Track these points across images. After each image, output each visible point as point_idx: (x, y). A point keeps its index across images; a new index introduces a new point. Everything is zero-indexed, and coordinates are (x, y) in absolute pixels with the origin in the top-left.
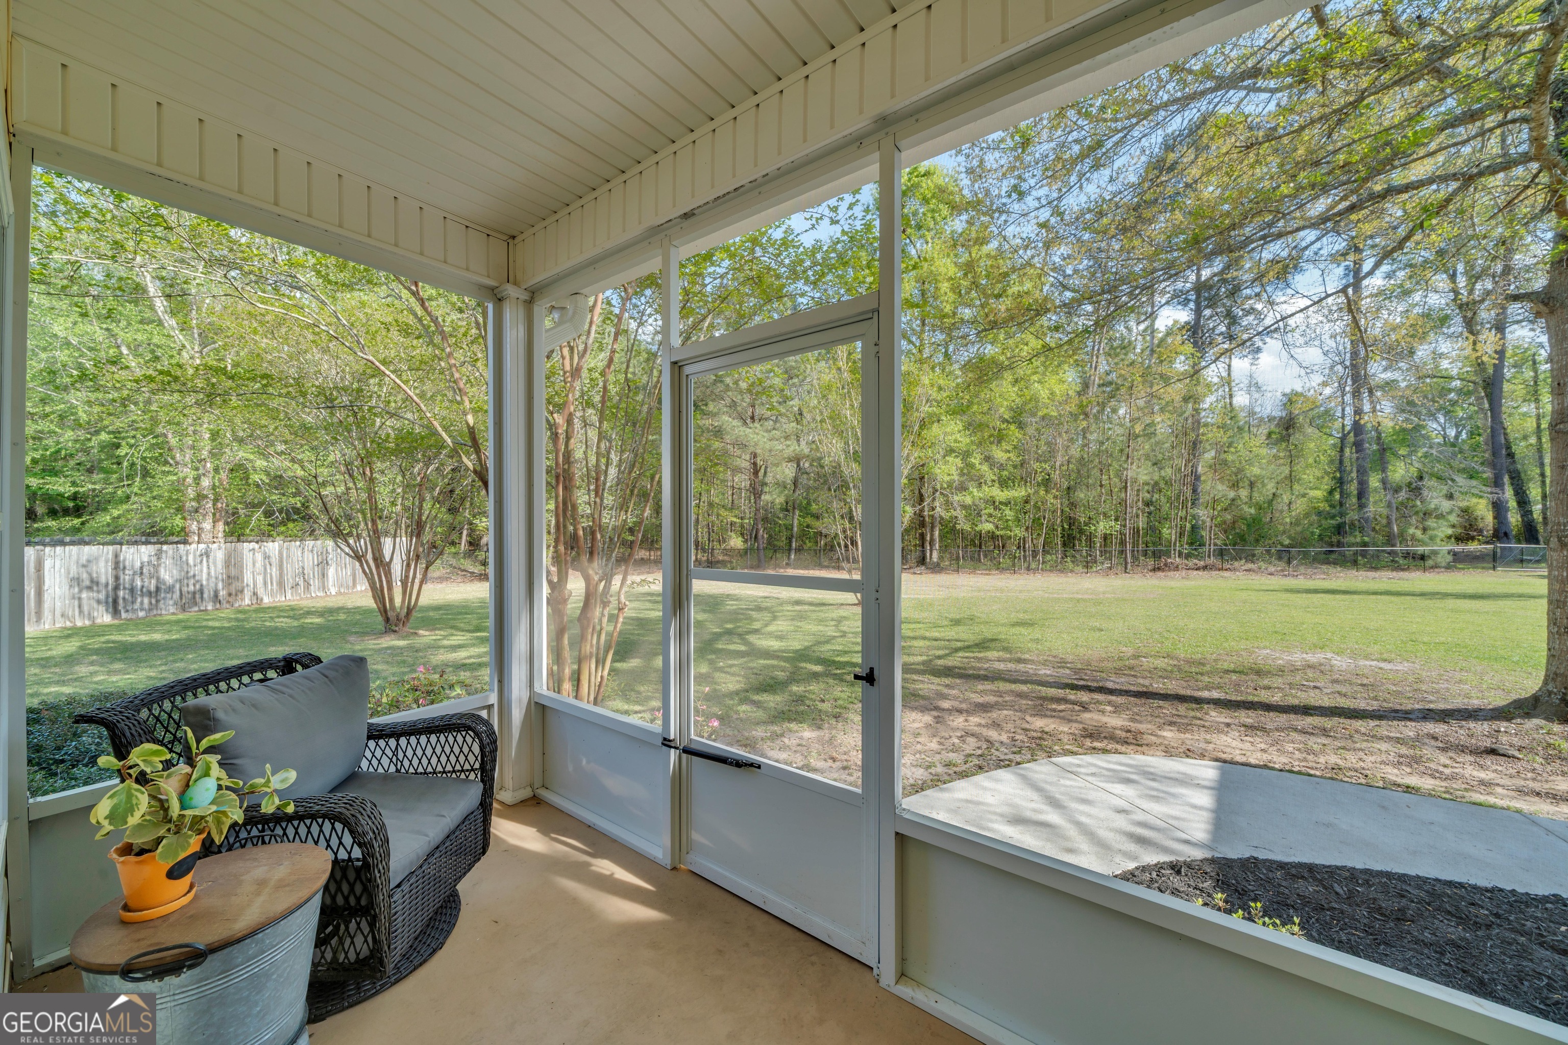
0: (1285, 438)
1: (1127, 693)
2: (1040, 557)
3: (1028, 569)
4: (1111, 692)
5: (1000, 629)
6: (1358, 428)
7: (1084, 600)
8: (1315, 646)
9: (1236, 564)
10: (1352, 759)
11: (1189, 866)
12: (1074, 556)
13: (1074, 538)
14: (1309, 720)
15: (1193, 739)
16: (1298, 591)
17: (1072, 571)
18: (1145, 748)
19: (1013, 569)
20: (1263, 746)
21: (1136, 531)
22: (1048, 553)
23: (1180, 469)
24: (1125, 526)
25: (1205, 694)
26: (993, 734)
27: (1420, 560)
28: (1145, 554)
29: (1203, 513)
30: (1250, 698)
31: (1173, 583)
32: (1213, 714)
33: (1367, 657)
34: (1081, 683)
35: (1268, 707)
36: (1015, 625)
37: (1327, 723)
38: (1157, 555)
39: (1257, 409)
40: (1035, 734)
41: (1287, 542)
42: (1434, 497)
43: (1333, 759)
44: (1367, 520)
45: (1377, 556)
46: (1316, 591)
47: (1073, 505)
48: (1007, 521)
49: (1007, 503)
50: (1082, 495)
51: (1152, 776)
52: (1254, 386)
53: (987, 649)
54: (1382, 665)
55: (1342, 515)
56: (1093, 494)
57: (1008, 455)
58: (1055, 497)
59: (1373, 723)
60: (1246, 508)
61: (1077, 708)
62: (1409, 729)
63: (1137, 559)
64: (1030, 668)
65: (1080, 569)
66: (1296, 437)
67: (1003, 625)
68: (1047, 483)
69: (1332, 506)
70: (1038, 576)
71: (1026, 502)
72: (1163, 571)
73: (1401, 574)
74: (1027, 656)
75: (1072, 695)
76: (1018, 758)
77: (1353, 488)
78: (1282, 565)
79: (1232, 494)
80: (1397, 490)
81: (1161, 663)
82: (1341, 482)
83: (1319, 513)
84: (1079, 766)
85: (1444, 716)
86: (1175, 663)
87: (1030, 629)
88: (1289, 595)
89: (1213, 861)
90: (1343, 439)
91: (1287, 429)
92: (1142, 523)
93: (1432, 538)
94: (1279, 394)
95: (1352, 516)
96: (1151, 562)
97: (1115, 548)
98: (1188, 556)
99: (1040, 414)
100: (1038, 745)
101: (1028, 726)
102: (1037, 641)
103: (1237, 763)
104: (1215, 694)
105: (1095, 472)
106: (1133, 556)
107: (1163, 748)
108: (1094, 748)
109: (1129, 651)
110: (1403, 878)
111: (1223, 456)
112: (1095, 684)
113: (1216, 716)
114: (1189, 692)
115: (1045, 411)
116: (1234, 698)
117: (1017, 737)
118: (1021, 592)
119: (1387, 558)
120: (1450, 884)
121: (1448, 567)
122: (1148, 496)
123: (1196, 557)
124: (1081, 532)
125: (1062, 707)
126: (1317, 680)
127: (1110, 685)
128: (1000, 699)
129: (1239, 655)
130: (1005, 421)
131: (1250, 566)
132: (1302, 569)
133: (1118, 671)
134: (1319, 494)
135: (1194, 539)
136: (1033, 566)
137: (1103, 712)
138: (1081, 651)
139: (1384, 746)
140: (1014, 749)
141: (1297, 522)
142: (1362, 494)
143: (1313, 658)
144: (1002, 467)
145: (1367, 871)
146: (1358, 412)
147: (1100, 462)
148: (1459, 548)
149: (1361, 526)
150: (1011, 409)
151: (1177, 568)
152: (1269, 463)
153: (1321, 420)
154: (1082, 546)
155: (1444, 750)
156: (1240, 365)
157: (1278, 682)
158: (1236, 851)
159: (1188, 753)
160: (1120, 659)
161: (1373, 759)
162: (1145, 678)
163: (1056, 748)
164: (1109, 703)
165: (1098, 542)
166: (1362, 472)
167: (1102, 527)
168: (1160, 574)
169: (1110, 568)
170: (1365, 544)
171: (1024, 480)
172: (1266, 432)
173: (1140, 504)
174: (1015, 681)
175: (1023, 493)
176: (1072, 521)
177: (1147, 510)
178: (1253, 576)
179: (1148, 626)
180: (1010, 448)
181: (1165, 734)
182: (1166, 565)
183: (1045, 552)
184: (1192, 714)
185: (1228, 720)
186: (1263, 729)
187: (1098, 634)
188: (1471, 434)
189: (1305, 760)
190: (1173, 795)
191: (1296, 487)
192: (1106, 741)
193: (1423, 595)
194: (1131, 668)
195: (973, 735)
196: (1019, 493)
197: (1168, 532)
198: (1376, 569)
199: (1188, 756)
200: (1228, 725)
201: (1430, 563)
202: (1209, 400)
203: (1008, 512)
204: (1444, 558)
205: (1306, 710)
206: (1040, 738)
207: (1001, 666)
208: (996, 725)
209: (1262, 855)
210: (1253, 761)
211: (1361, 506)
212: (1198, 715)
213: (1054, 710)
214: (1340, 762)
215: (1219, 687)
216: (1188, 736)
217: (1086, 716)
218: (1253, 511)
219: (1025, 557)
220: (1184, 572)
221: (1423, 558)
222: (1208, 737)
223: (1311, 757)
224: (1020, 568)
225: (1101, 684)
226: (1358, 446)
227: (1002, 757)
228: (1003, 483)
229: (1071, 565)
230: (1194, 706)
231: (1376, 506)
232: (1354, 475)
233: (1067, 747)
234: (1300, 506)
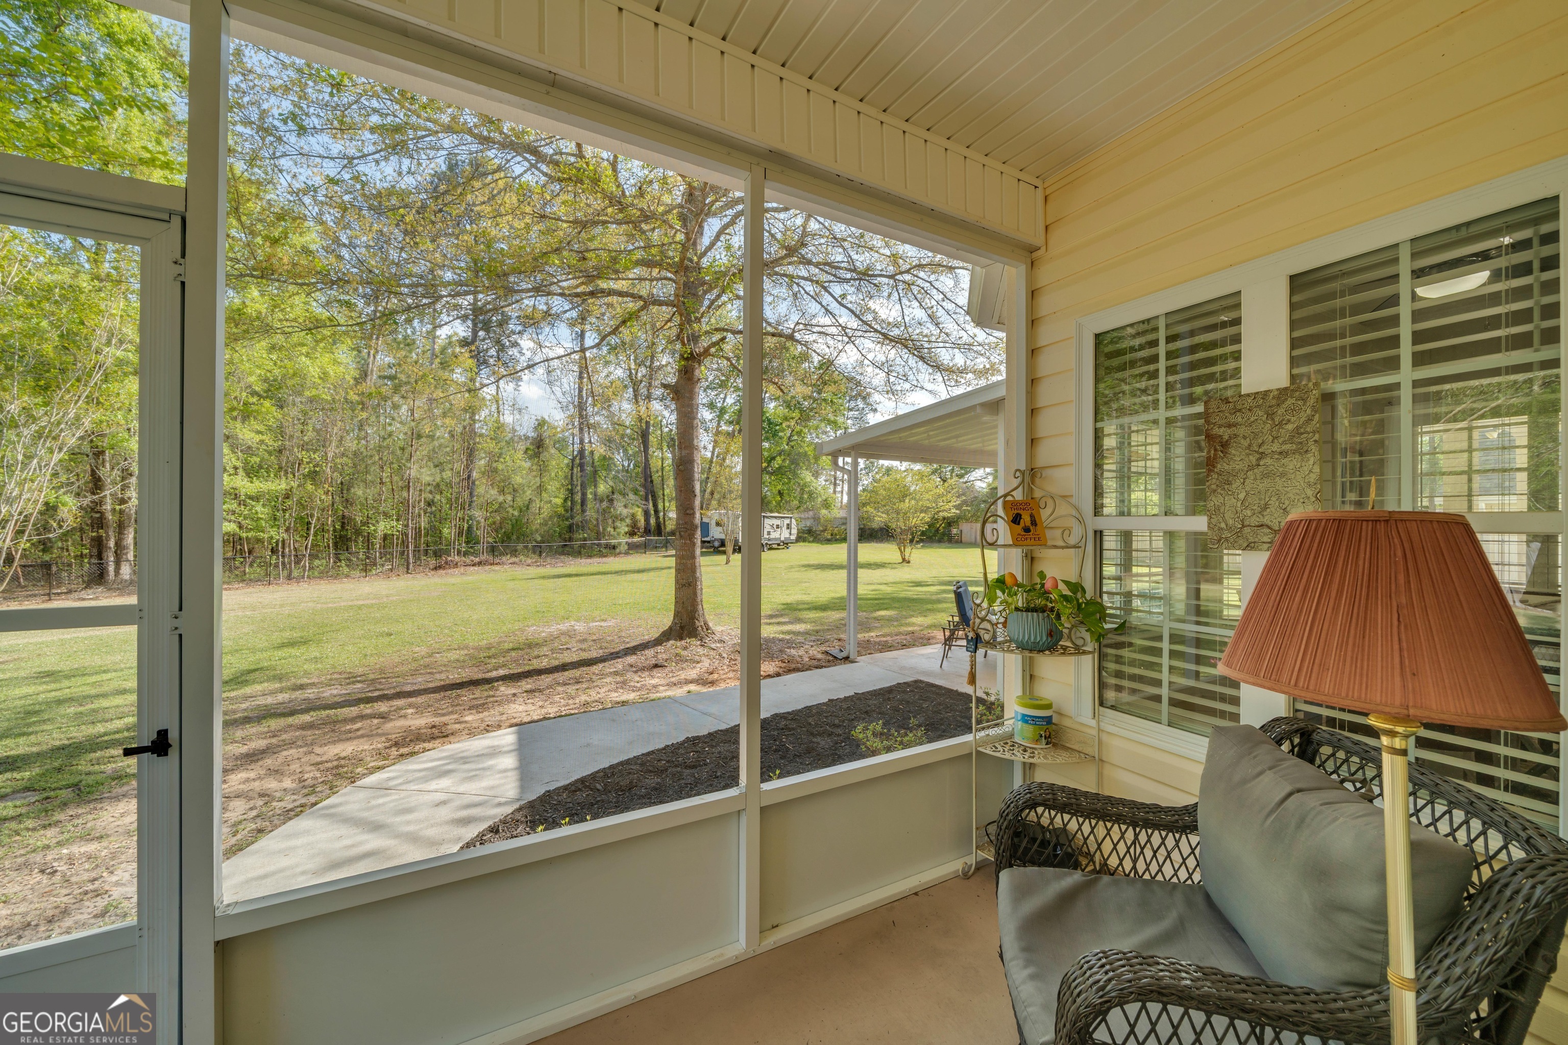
0: (537, 455)
1: (426, 691)
2: (306, 562)
3: (289, 577)
4: (410, 694)
5: (259, 655)
6: (582, 452)
7: (367, 606)
8: (563, 618)
9: (504, 559)
10: (594, 695)
11: (504, 822)
12: (349, 560)
13: (349, 540)
14: (567, 674)
15: (490, 716)
16: (549, 577)
17: (347, 576)
18: (451, 738)
19: (267, 578)
20: (541, 703)
21: (418, 531)
22: (317, 557)
23: (459, 472)
24: (407, 526)
25: (494, 674)
26: (272, 784)
27: (612, 549)
28: (426, 553)
29: (478, 514)
30: (527, 668)
31: (452, 580)
32: (502, 688)
33: (594, 621)
34: (376, 694)
35: (540, 672)
36: (282, 646)
37: (576, 673)
38: (437, 554)
39: (518, 428)
40: (329, 765)
41: (539, 539)
42: (620, 508)
43: (584, 698)
44: (586, 521)
45: (591, 547)
46: (559, 576)
47: (348, 502)
48: (259, 519)
49: (256, 498)
50: (360, 493)
51: (465, 760)
52: (518, 409)
53: (245, 683)
54: (603, 624)
55: (572, 517)
56: (371, 492)
57: (261, 437)
58: (327, 493)
59: (601, 665)
60: (510, 510)
61: (376, 721)
62: (619, 664)
63: (419, 559)
64: (310, 693)
65: (357, 573)
66: (545, 456)
67: (262, 650)
68: (313, 476)
69: (566, 511)
70: (304, 585)
71: (287, 497)
72: (444, 568)
73: (604, 559)
74: (305, 681)
75: (367, 709)
76: (312, 799)
77: (578, 498)
78: (536, 557)
79: (501, 499)
80: (601, 501)
81: (453, 656)
82: (571, 492)
83: (559, 516)
84: (390, 779)
85: (633, 650)
86: (466, 652)
87: (303, 649)
88: (542, 581)
89: (520, 809)
90: (573, 460)
91: (538, 447)
92: (424, 523)
93: (619, 534)
94: (534, 418)
95: (578, 518)
96: (433, 562)
97: (396, 550)
98: (466, 554)
99: (307, 393)
100: (335, 775)
101: (319, 759)
102: (316, 660)
103: (526, 723)
104: (502, 672)
105: (375, 469)
106: (414, 556)
107: (466, 731)
108: (402, 755)
109: (423, 650)
110: (628, 762)
111: (495, 465)
112: (392, 691)
113: (505, 690)
114: (480, 676)
115: (314, 392)
116: (516, 671)
117: (306, 776)
118: (281, 606)
119: (596, 548)
120: (649, 754)
121: (627, 553)
122: (431, 496)
123: (472, 554)
124: (358, 532)
125: (358, 725)
126: (567, 643)
127: (408, 688)
128: (274, 741)
129: (516, 635)
130: (254, 393)
131: (514, 559)
132: (548, 560)
133: (414, 673)
134: (559, 501)
135: (469, 537)
136: (295, 573)
137: (405, 716)
138: (372, 660)
139: (608, 680)
140: (306, 791)
141: (545, 523)
142: (583, 502)
143: (563, 627)
144: (249, 450)
145: (611, 767)
146: (582, 441)
147: (381, 459)
148: (630, 540)
149: (583, 526)
150: (266, 380)
151: (456, 565)
152: (527, 474)
153: (561, 445)
154: (358, 547)
155: (636, 672)
156: (507, 387)
157: (545, 650)
158: (534, 794)
159: (488, 729)
160: (415, 660)
161: (603, 690)
162: (440, 673)
163: (359, 770)
164: (410, 706)
165: (377, 542)
166: (583, 486)
167: (382, 527)
168: (441, 572)
169: (391, 570)
170: (585, 539)
171: (281, 471)
172: (523, 448)
173: (422, 504)
174: (292, 713)
175: (284, 486)
176: (344, 521)
177: (429, 510)
178: (517, 568)
179: (437, 623)
180: (261, 428)
181: (469, 718)
182: (446, 563)
183: (313, 557)
184: (486, 694)
185: (513, 691)
186: (540, 691)
187: (388, 639)
188: (635, 466)
189: (568, 705)
190: (484, 769)
191: (544, 495)
192: (412, 745)
193: (616, 573)
194: (427, 666)
195: (237, 797)
196: (279, 485)
197: (448, 531)
198: (590, 557)
199: (488, 731)
200: (514, 695)
201: (618, 551)
202: (483, 414)
203: (259, 508)
204: (624, 548)
205: (564, 667)
206: (337, 767)
207: (270, 700)
208: (275, 773)
209: (552, 787)
210: (536, 718)
211: (583, 511)
212: (491, 693)
213: (350, 731)
214: (588, 699)
215: (504, 666)
216: (486, 714)
217: (389, 726)
218: (516, 513)
219: (283, 563)
220: (462, 569)
221: (614, 547)
222: (501, 709)
223: (571, 702)
224: (278, 577)
225: (398, 690)
226: (581, 465)
227: (290, 806)
228: (252, 472)
229: (346, 570)
230: (487, 687)
231: (591, 514)
232: (579, 488)
233: (372, 764)
234: (546, 511)
